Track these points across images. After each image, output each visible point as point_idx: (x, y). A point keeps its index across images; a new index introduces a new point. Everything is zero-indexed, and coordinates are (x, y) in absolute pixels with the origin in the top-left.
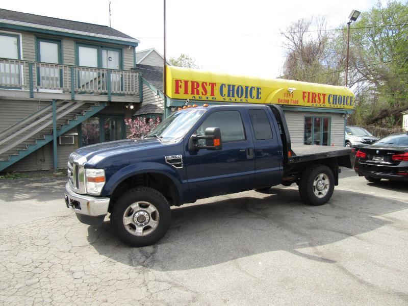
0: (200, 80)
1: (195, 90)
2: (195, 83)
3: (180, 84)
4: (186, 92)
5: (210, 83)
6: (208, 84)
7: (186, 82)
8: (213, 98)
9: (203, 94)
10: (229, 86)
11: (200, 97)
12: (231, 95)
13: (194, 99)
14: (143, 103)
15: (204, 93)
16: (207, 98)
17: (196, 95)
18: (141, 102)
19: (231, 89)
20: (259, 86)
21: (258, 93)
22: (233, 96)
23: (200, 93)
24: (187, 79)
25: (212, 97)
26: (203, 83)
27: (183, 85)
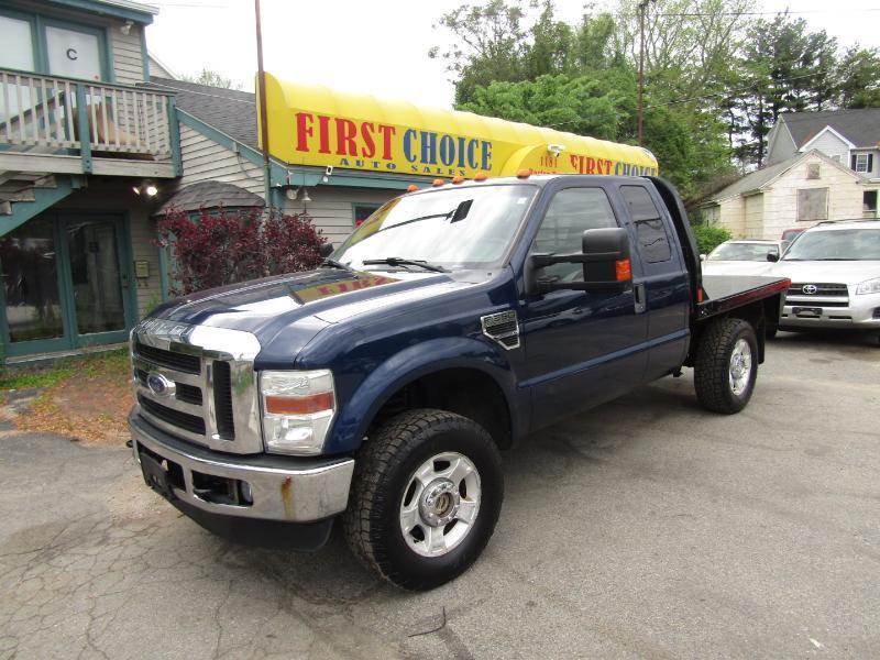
0: (358, 117)
1: (347, 142)
2: (346, 125)
3: (308, 124)
4: (325, 149)
5: (381, 127)
6: (376, 128)
7: (324, 120)
8: (388, 166)
9: (365, 154)
10: (424, 135)
11: (358, 162)
12: (429, 160)
13: (343, 166)
14: (184, 180)
15: (368, 152)
16: (376, 164)
17: (348, 157)
18: (179, 178)
19: (429, 144)
20: (486, 138)
21: (485, 155)
22: (433, 161)
23: (359, 151)
24: (325, 112)
25: (387, 161)
26: (365, 125)
27: (316, 126)
